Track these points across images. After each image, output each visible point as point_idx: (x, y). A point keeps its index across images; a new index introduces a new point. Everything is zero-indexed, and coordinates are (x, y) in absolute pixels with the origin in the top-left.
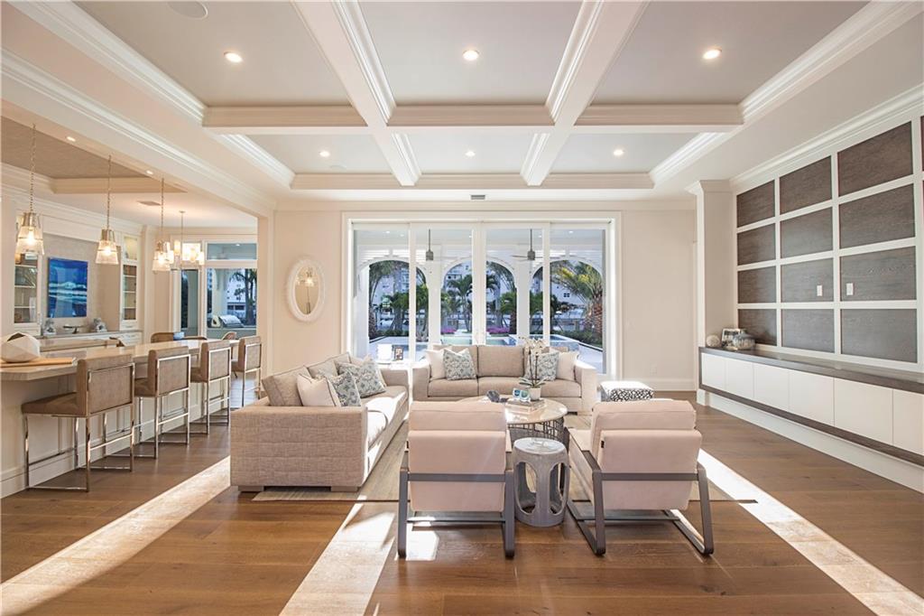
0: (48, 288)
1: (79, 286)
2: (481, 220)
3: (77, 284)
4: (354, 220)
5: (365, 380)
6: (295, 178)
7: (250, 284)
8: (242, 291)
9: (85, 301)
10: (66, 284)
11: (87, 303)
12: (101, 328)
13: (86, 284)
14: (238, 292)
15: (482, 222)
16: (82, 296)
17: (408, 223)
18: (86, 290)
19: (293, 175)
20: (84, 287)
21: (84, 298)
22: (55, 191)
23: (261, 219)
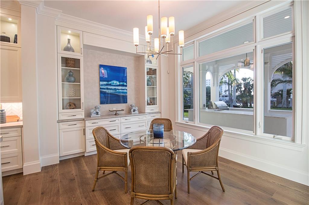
1: (121, 83)
3: (120, 82)
7: (230, 86)
8: (227, 91)
9: (126, 93)
10: (112, 82)
11: (128, 94)
12: (134, 111)
13: (126, 82)
14: (225, 91)
16: (124, 90)
18: (126, 86)
20: (125, 84)
21: (125, 91)
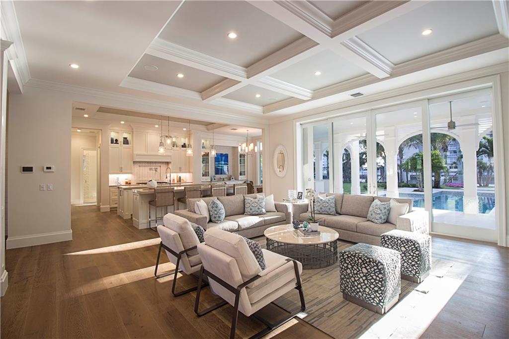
0: (215, 164)
1: (225, 163)
2: (371, 108)
4: (301, 123)
5: (252, 206)
6: (264, 109)
12: (232, 179)
13: (228, 162)
15: (372, 110)
17: (327, 119)
18: (228, 164)
19: (262, 107)
22: (208, 130)
23: (263, 129)
